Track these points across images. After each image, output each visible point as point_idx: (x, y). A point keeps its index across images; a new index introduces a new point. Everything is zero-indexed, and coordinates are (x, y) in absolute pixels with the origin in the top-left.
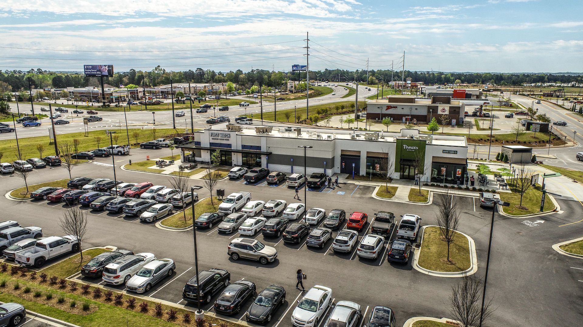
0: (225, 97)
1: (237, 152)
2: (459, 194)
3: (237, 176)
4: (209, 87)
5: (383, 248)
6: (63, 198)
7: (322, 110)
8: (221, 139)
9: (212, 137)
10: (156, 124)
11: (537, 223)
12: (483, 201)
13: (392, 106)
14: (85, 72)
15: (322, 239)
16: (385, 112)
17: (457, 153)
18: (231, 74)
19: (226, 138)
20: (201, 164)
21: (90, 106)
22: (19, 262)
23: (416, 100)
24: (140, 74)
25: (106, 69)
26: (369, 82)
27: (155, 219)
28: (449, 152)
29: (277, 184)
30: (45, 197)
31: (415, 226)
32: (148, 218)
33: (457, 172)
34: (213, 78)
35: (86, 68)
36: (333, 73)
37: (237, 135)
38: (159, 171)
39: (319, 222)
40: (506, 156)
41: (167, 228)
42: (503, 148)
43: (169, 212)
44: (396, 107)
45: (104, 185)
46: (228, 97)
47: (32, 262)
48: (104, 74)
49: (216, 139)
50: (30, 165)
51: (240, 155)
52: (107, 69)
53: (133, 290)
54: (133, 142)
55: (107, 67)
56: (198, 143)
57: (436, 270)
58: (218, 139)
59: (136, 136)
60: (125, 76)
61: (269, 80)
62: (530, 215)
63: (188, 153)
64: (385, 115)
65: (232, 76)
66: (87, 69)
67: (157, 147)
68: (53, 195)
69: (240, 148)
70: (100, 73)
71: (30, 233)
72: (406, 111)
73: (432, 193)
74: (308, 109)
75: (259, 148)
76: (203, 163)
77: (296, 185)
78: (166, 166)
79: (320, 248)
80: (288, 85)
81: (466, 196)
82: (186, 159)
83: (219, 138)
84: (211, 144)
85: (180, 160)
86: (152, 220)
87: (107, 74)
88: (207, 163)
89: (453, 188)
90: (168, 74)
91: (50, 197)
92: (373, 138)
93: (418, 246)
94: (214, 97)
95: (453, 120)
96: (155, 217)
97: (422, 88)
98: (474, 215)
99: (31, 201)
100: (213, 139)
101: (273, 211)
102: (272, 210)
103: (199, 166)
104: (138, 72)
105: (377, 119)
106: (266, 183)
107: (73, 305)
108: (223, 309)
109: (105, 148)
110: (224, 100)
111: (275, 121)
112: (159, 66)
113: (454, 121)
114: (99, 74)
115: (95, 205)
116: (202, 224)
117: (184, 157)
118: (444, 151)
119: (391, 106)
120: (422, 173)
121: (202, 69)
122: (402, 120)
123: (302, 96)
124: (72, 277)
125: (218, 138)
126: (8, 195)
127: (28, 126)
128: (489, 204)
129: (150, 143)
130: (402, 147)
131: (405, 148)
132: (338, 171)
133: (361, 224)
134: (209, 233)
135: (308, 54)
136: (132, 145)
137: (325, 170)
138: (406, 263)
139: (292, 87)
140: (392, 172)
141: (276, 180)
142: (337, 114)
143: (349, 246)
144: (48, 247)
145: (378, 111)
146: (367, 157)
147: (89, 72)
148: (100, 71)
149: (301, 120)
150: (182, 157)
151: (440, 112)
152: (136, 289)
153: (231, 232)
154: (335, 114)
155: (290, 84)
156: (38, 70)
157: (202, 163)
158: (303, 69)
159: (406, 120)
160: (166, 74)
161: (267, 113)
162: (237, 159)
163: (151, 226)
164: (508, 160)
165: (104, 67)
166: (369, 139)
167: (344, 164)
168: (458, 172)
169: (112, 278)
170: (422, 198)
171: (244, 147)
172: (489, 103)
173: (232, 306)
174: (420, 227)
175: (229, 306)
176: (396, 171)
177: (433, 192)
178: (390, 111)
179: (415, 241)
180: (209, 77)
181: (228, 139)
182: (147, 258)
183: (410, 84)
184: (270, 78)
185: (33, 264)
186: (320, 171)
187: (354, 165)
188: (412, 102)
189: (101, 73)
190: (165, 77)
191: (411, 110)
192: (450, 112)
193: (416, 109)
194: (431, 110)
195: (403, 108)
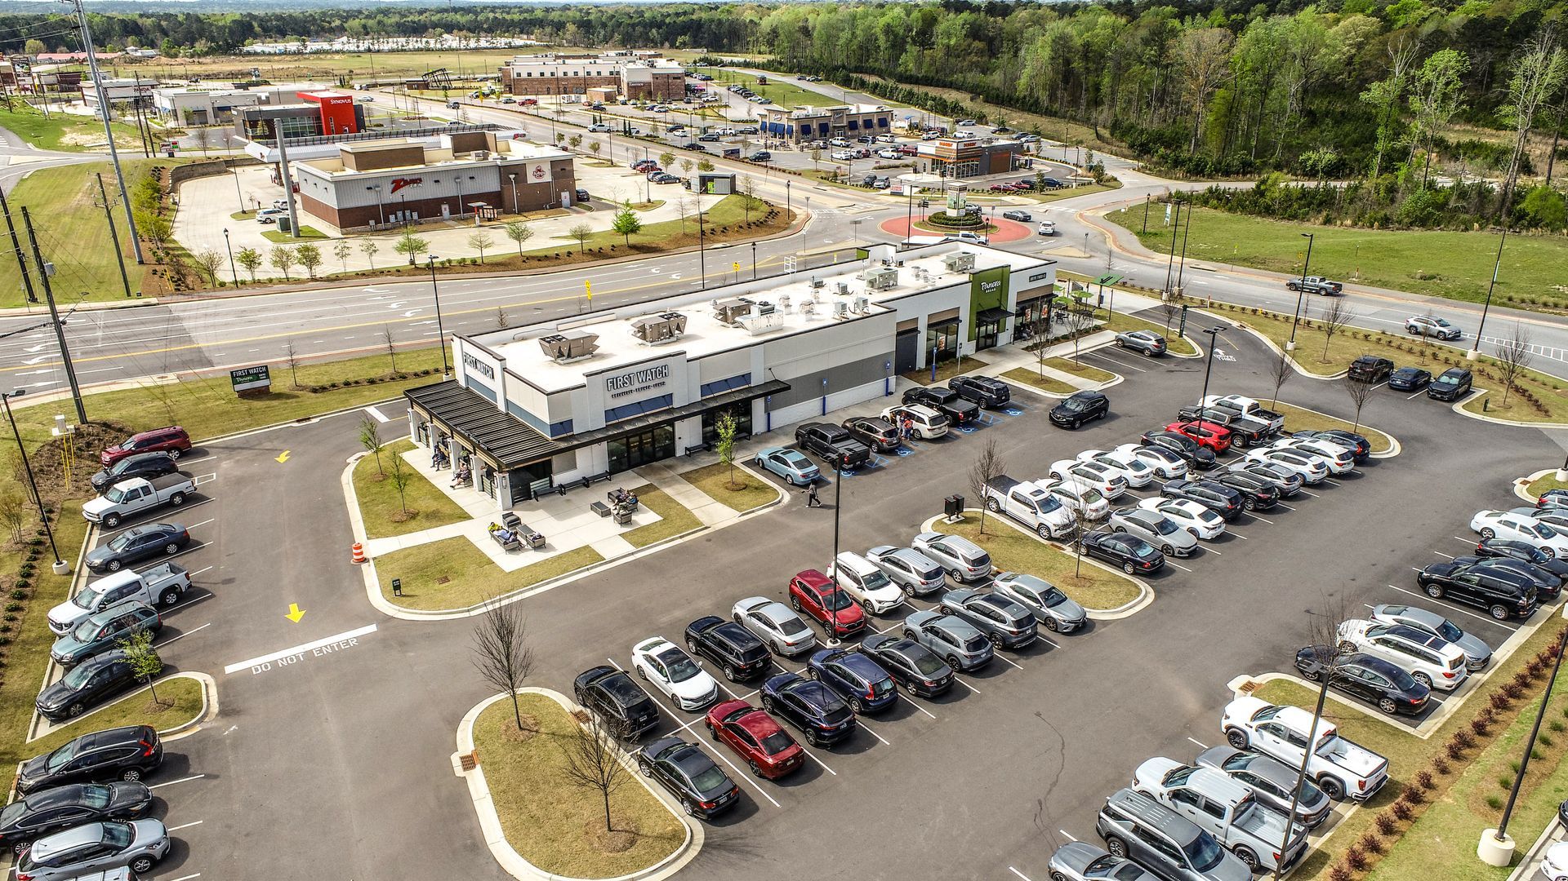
9: (614, 392)
13: (407, 178)
17: (1046, 278)
19: (657, 381)
28: (1037, 278)
37: (688, 361)
44: (420, 180)
49: (626, 393)
56: (564, 426)
58: (630, 392)
69: (696, 397)
75: (746, 378)
83: (637, 385)
84: (610, 414)
100: (614, 396)
105: (372, 222)
113: (565, 196)
118: (1031, 279)
119: (404, 180)
122: (443, 215)
125: (630, 388)
130: (979, 287)
131: (984, 287)
137: (887, 381)
145: (368, 200)
146: (929, 326)
157: (586, 482)
159: (453, 210)
162: (691, 430)
168: (1045, 310)
171: (706, 389)
178: (406, 194)
181: (661, 380)
191: (459, 183)
192: (553, 174)
193: (472, 178)
194: (512, 176)
195: (437, 181)
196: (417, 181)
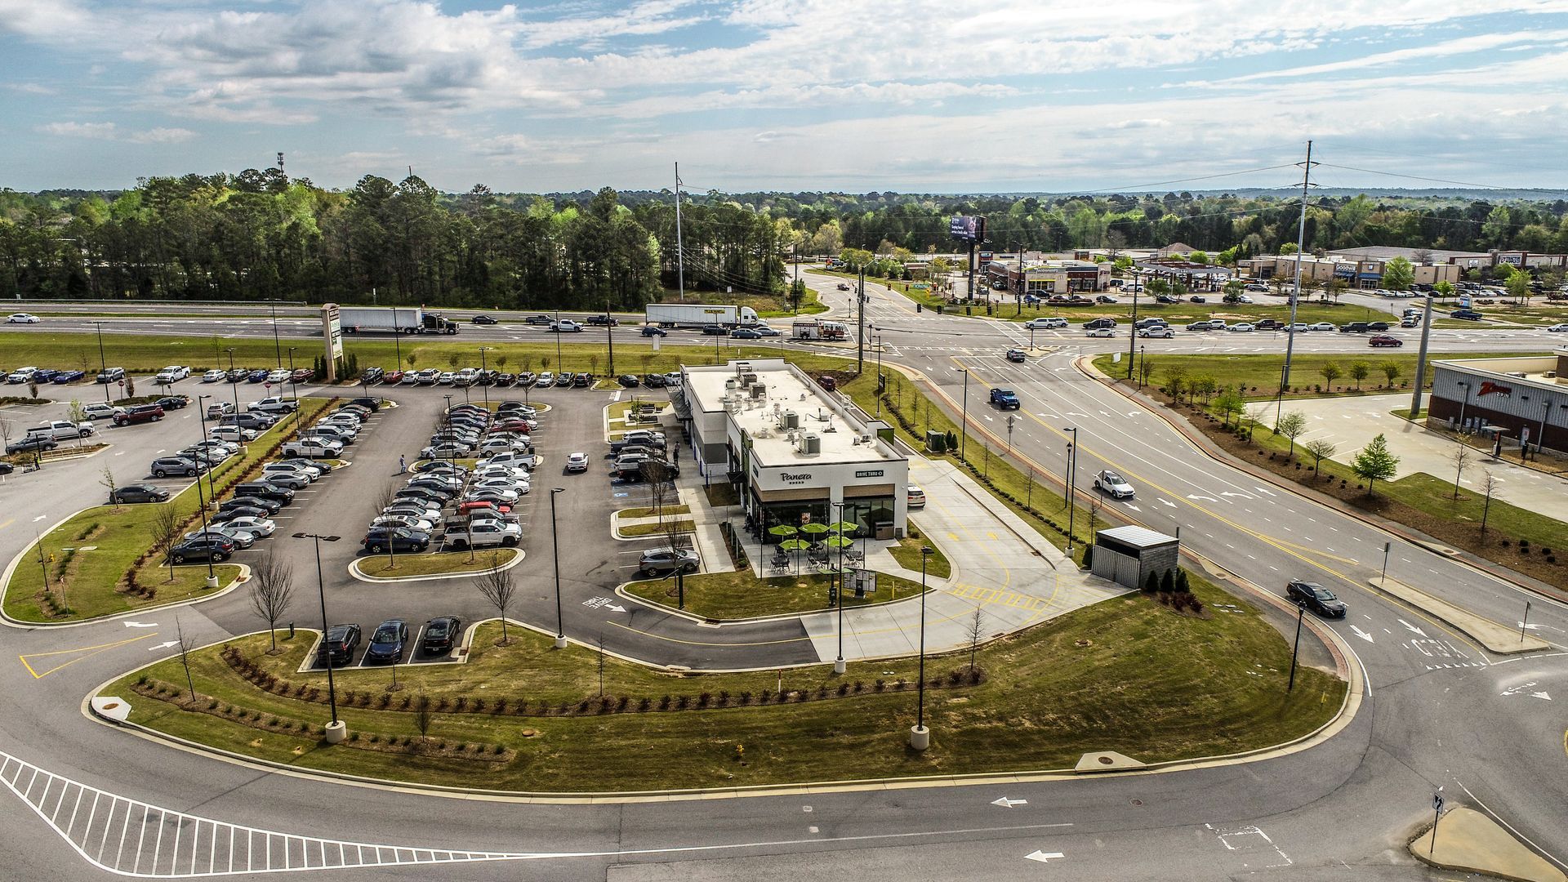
4: (1371, 267)
13: (1498, 384)
16: (1476, 400)
44: (1509, 391)
64: (1473, 411)
72: (1534, 410)
105: (1452, 419)
114: (965, 236)
119: (1492, 385)
145: (1457, 395)
177: (695, 534)
178: (1491, 402)
191: (1548, 407)
193: (1564, 407)
195: (1525, 398)
196: (1506, 390)
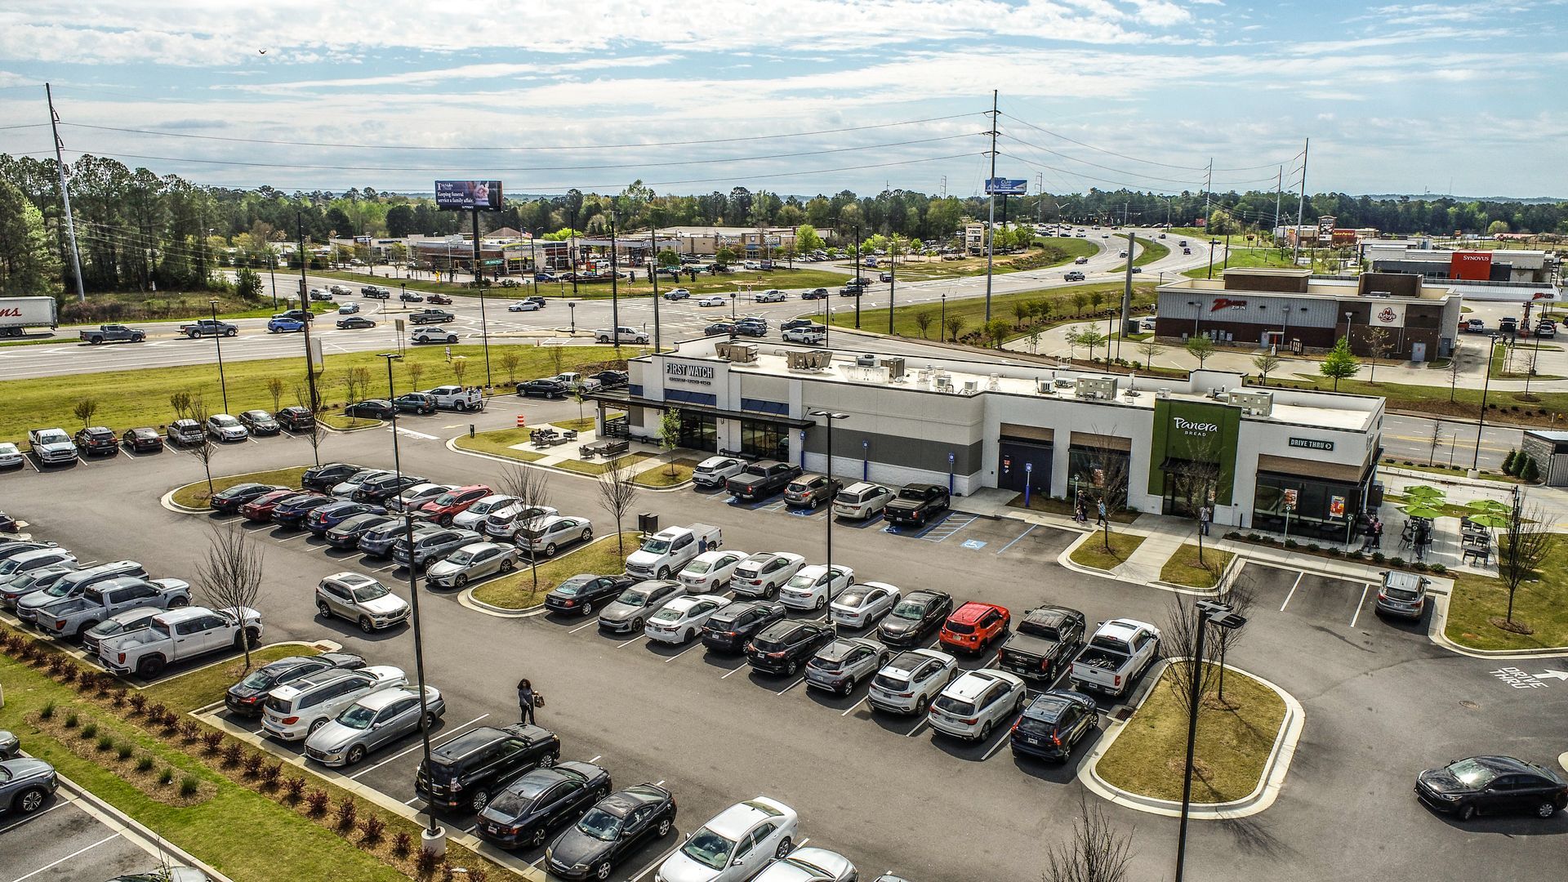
0: (787, 265)
1: (729, 416)
2: (1324, 572)
3: (715, 480)
4: (753, 239)
5: (1017, 711)
6: (275, 513)
7: (1032, 306)
8: (691, 381)
9: (668, 376)
10: (577, 334)
11: (1542, 680)
12: (1381, 599)
13: (1232, 299)
14: (438, 197)
15: (846, 671)
16: (1208, 315)
17: (1331, 449)
18: (820, 202)
19: (703, 379)
20: (643, 443)
21: (445, 283)
22: (106, 663)
23: (1311, 282)
24: (592, 203)
25: (484, 191)
26: (1209, 225)
27: (463, 582)
28: (1308, 444)
29: (812, 509)
30: (240, 509)
31: (1128, 655)
32: (443, 577)
33: (1333, 505)
34: (775, 213)
35: (441, 187)
36: (1107, 201)
37: (730, 371)
38: (531, 457)
39: (870, 623)
40: (1533, 463)
41: (482, 607)
42: (1527, 437)
43: (502, 564)
44: (1244, 303)
45: (377, 487)
46: (795, 265)
47: (131, 665)
48: (479, 203)
49: (678, 380)
50: (241, 428)
51: (736, 426)
52: (487, 189)
53: (317, 759)
54: (505, 379)
55: (487, 185)
56: (637, 389)
57: (1140, 791)
58: (684, 380)
59: (510, 363)
60: (555, 208)
61: (921, 219)
62: (1532, 653)
63: (612, 413)
64: (1207, 326)
65: (822, 206)
66: (443, 191)
67: (555, 393)
68: (256, 504)
69: (737, 407)
70: (471, 201)
71: (157, 595)
72: (1273, 316)
73: (1241, 564)
74: (988, 305)
75: (783, 408)
76: (647, 442)
77: (857, 514)
78: (554, 444)
79: (835, 695)
80: (968, 234)
81: (1344, 578)
82: (608, 430)
83: (688, 377)
84: (669, 393)
85: (593, 432)
86: (452, 584)
87: (487, 204)
88: (656, 442)
89: (1313, 550)
90: (663, 201)
91: (250, 508)
92: (1099, 394)
93: (1123, 715)
94: (757, 264)
95: (1416, 346)
96: (462, 575)
97: (1363, 246)
98: (1342, 638)
99: (211, 516)
100: (672, 379)
101: (757, 583)
102: (754, 580)
103: (634, 448)
104: (588, 196)
105: (1185, 335)
106: (782, 504)
107: (165, 780)
108: (495, 831)
109: (425, 393)
110: (783, 274)
111: (891, 333)
112: (638, 182)
113: (1419, 349)
115: (337, 536)
116: (562, 602)
117: (604, 424)
118: (1293, 442)
119: (1227, 300)
120: (1226, 500)
121: (746, 190)
122: (1260, 341)
123: (1002, 264)
124: (206, 711)
125: (683, 377)
126: (167, 500)
127: (280, 330)
128: (1399, 606)
129: (540, 383)
130: (1171, 422)
131: (1180, 425)
132: (993, 481)
133: (977, 638)
134: (575, 630)
135: (994, 151)
136: (498, 386)
137: (952, 476)
138: (1060, 762)
139: (977, 239)
140: (1140, 493)
141: (809, 495)
142: (1078, 318)
143: (909, 696)
144: (173, 631)
145: (1189, 314)
146: (1072, 446)
147: (447, 198)
148: (470, 195)
149: (960, 333)
150: (598, 423)
151: (1375, 320)
152: (323, 756)
153: (630, 629)
154: (1072, 317)
155: (973, 230)
156: (365, 190)
157: (645, 440)
158: (1016, 189)
159: (1272, 339)
160: (656, 204)
161: (877, 310)
162: (729, 435)
163: (447, 598)
164: (1537, 475)
165: (479, 186)
166: (1085, 396)
167: (1007, 463)
168: (1337, 503)
169: (279, 723)
170: (1203, 575)
171: (746, 403)
172: (1551, 296)
173: (516, 826)
174: (1154, 659)
175: (508, 827)
176: (1152, 490)
177: (1248, 558)
178: (1226, 314)
179: (1123, 697)
180: (763, 211)
181: (708, 380)
182: (381, 679)
183: (1330, 233)
184: (926, 214)
185: (134, 670)
186: (938, 478)
187: (1029, 468)
188: (1297, 291)
189: (474, 201)
190: (653, 210)
191: (1288, 312)
192: (1408, 320)
193: (1304, 310)
194: (1349, 314)
195: (1263, 307)
196: (1241, 303)
